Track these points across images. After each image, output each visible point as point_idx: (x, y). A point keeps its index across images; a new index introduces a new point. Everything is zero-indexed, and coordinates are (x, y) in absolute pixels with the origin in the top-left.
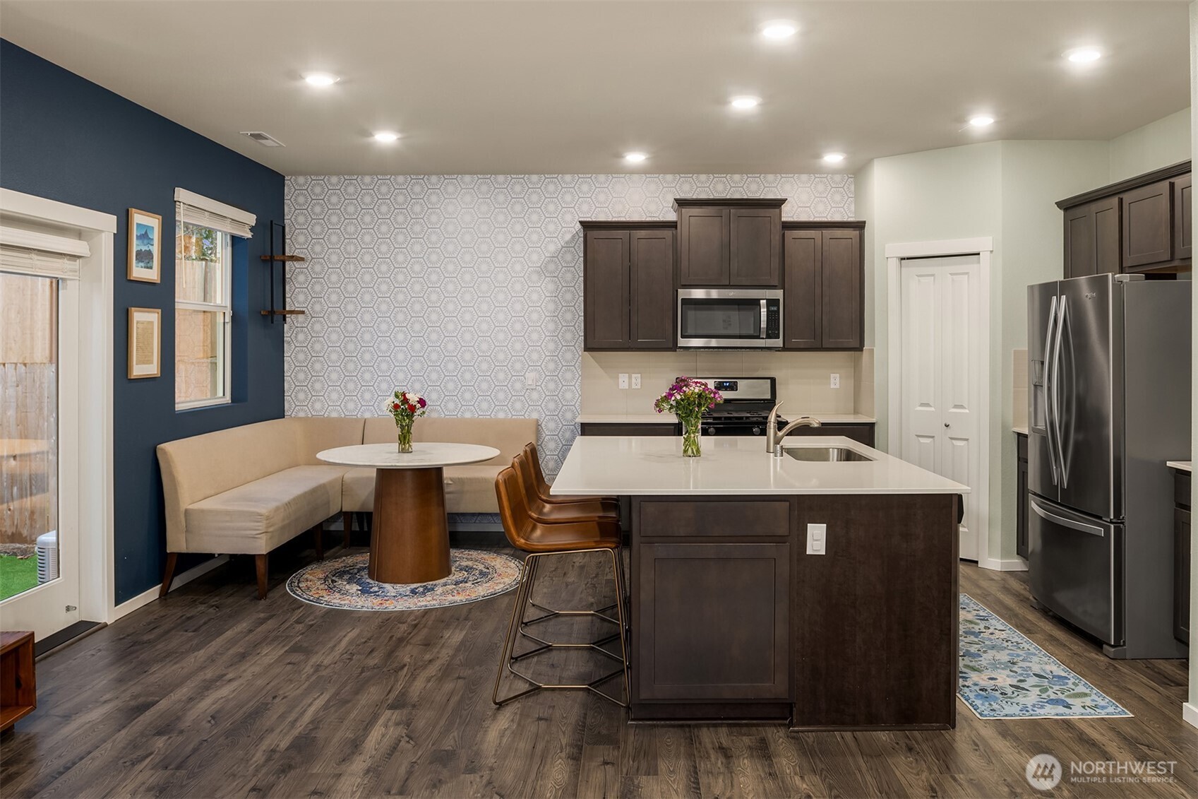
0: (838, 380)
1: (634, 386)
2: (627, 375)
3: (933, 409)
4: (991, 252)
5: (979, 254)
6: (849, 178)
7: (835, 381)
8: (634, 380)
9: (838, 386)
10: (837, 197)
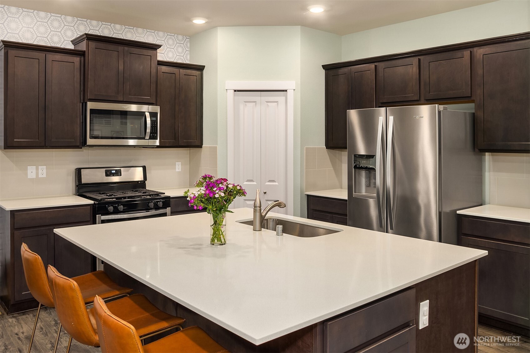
0: (180, 166)
1: (40, 176)
2: (35, 167)
3: (255, 183)
4: (294, 90)
5: (286, 91)
6: (187, 38)
7: (179, 167)
8: (40, 171)
9: (180, 170)
10: (180, 50)
